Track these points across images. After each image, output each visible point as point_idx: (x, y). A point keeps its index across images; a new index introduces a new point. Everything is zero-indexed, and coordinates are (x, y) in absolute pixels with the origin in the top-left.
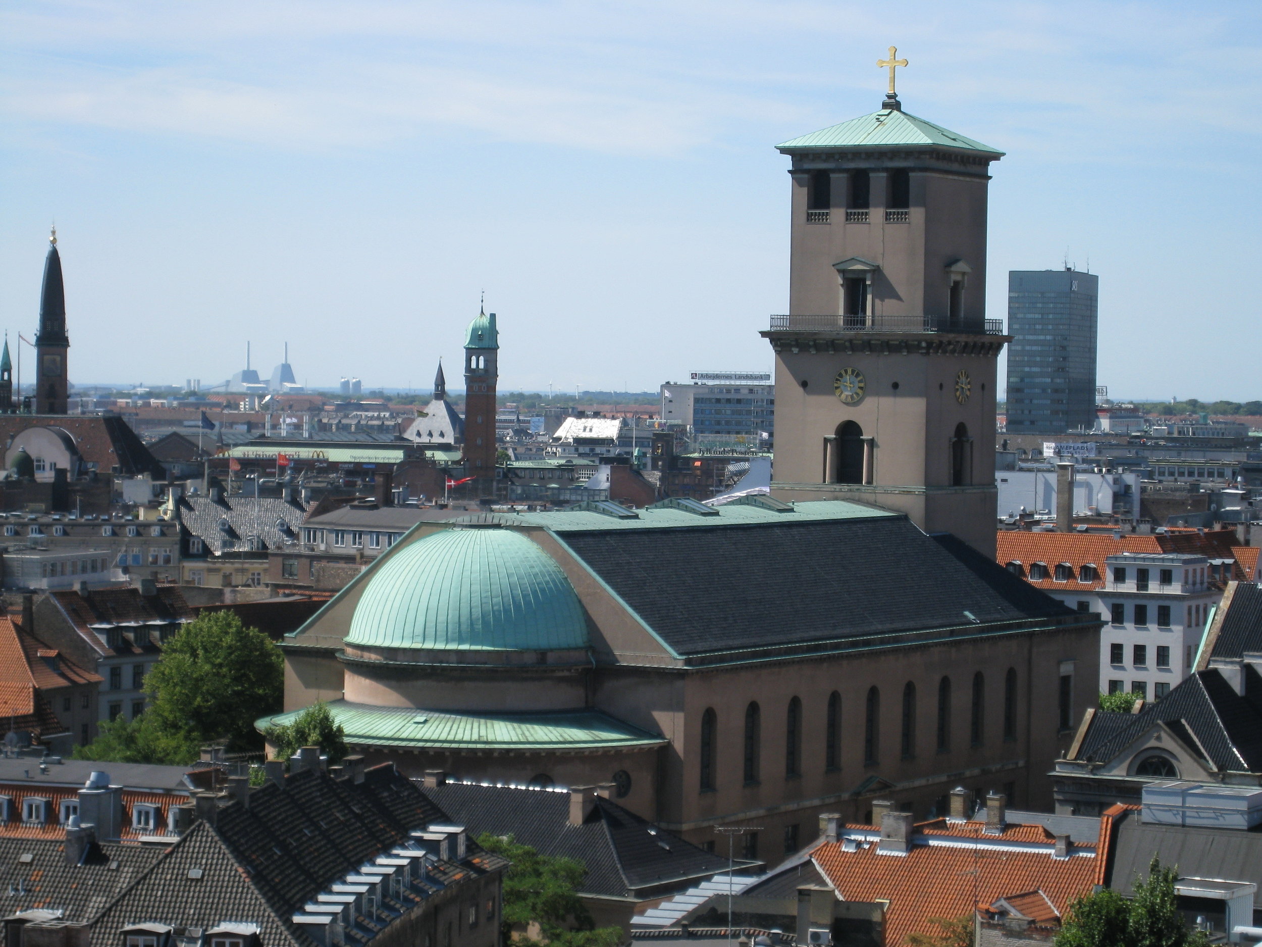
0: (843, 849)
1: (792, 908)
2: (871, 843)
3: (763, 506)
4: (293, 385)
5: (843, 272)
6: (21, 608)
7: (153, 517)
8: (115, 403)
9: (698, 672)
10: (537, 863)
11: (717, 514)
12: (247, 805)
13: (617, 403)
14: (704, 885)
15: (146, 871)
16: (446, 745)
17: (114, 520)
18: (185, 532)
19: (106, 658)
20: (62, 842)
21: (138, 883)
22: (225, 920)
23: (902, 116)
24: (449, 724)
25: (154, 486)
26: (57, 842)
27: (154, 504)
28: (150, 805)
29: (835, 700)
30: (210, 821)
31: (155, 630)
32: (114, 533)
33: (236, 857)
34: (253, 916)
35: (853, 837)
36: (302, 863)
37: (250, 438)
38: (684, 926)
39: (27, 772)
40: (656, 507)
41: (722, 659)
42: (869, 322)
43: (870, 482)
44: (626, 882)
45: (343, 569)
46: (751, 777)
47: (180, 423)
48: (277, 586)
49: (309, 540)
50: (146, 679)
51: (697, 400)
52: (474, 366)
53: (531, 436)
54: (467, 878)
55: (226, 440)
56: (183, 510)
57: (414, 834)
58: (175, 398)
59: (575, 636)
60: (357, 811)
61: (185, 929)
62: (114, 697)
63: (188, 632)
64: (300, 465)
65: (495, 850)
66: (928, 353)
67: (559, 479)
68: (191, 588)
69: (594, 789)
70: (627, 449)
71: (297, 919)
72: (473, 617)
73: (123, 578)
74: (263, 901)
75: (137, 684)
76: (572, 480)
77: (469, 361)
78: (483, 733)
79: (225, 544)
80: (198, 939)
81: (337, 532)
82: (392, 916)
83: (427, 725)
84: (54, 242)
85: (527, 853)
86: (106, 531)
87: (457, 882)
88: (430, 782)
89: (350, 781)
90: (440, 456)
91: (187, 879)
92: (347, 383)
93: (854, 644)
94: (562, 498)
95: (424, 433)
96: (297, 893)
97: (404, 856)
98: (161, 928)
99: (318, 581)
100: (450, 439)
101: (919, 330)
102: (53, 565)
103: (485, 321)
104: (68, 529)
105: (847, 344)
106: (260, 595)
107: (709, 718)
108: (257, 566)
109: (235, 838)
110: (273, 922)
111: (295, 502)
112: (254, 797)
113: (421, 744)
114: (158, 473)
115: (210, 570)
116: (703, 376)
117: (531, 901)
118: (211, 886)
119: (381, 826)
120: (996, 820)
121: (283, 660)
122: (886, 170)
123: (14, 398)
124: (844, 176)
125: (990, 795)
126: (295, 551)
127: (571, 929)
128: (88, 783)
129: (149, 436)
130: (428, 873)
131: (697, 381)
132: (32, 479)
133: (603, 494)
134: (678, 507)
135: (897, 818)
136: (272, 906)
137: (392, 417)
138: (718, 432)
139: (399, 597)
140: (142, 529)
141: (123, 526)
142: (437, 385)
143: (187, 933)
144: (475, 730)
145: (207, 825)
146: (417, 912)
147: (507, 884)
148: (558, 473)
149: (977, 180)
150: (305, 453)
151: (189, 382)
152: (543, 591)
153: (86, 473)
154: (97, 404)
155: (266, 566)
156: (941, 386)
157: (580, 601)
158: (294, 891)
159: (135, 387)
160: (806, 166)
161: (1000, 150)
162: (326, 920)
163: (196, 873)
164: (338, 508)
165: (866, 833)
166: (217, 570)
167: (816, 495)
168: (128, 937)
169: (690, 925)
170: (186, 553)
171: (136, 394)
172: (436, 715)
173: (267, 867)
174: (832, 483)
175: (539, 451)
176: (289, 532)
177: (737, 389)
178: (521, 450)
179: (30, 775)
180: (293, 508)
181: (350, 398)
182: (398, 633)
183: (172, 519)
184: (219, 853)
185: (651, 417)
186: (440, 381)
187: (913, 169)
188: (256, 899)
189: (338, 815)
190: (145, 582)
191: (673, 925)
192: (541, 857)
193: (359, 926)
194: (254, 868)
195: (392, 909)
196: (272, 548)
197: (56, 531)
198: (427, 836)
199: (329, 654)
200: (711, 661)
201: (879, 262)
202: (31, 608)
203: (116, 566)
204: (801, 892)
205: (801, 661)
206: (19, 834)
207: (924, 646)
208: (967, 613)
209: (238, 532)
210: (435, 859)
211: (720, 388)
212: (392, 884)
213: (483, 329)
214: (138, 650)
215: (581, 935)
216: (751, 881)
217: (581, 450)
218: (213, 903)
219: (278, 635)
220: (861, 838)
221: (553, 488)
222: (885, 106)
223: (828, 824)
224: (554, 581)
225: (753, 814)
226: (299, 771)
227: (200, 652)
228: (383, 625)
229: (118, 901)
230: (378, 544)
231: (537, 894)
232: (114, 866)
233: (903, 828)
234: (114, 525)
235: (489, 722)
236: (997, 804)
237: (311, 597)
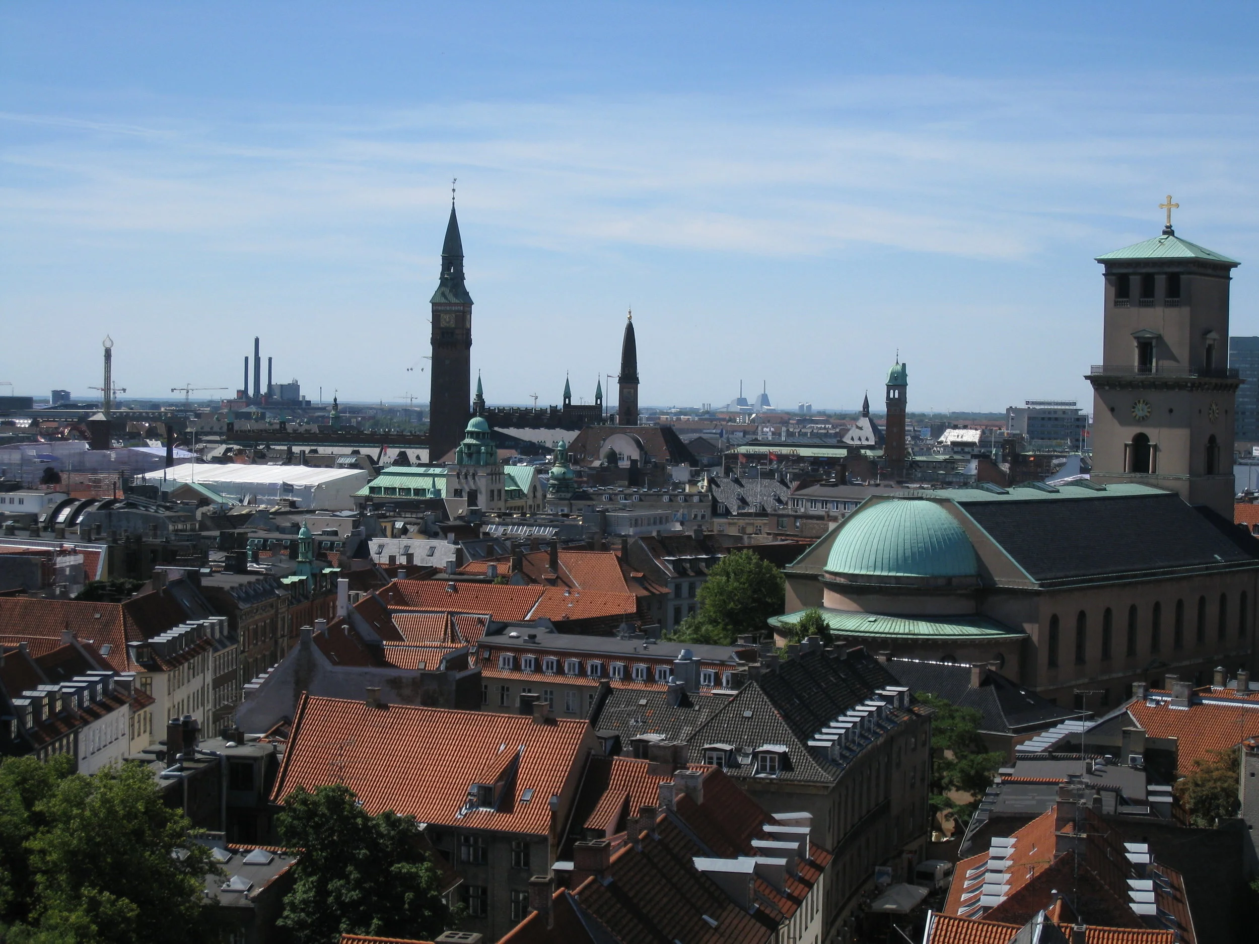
0: (1148, 705)
1: (1119, 742)
2: (1166, 701)
3: (1087, 487)
4: (769, 408)
5: (1137, 338)
6: (620, 547)
7: (694, 490)
8: (659, 418)
9: (1048, 592)
10: (951, 710)
11: (1058, 491)
12: (778, 672)
13: (974, 420)
14: (1059, 726)
15: (717, 712)
16: (888, 636)
17: (671, 492)
18: (714, 500)
19: (673, 578)
20: (665, 693)
21: (712, 719)
22: (766, 743)
23: (1176, 240)
24: (890, 623)
25: (691, 471)
26: (662, 692)
27: (693, 483)
28: (711, 671)
29: (1133, 610)
30: (757, 681)
31: (702, 562)
32: (671, 500)
33: (773, 704)
34: (784, 741)
35: (1154, 697)
36: (812, 708)
37: (746, 440)
38: (1050, 752)
39: (635, 649)
40: (1020, 487)
41: (1063, 584)
42: (1154, 370)
43: (1154, 471)
44: (1007, 724)
45: (818, 524)
46: (1080, 659)
47: (700, 431)
48: (777, 535)
49: (794, 505)
50: (698, 591)
51: (1029, 418)
52: (892, 396)
53: (922, 440)
54: (910, 719)
55: (732, 442)
56: (713, 486)
57: (877, 692)
58: (697, 416)
59: (968, 568)
60: (843, 677)
61: (742, 748)
62: (677, 602)
63: (724, 562)
64: (781, 458)
65: (925, 702)
66: (1192, 390)
67: (945, 469)
68: (722, 535)
69: (986, 665)
70: (989, 449)
71: (811, 743)
72: (906, 555)
73: (678, 527)
74: (790, 732)
75: (692, 594)
76: (953, 469)
77: (888, 393)
78: (911, 628)
79: (739, 508)
80: (750, 754)
81: (823, 501)
82: (867, 742)
83: (877, 623)
84: (630, 318)
85: (946, 705)
86: (666, 498)
87: (905, 722)
88: (881, 659)
89: (837, 659)
90: (869, 453)
91: (743, 717)
92: (803, 406)
93: (1145, 575)
94: (947, 480)
95: (856, 438)
96: (810, 727)
97: (872, 705)
98: (727, 747)
99: (802, 531)
100: (872, 442)
101: (1185, 376)
102: (636, 520)
103: (899, 368)
104: (643, 498)
105: (1140, 384)
106: (765, 540)
107: (1055, 621)
108: (759, 521)
109: (772, 692)
110: (796, 745)
111: (783, 482)
112: (782, 666)
113: (872, 635)
114: (694, 462)
115: (730, 524)
116: (1033, 403)
117: (949, 734)
118: (758, 722)
119: (858, 686)
120: (1243, 688)
121: (784, 582)
122: (1166, 273)
123: (604, 415)
124: (1138, 278)
125: (1240, 672)
126: (784, 512)
127: (972, 752)
128: (680, 657)
129: (684, 438)
130: (887, 716)
131: (1029, 406)
132: (617, 467)
133: (974, 477)
134: (1034, 487)
135: (1182, 686)
136: (795, 735)
137: (833, 427)
138: (1042, 439)
139: (859, 542)
140: (688, 497)
141: (677, 495)
142: (864, 408)
143: (743, 751)
144: (907, 627)
145: (755, 684)
146: (881, 740)
147: (934, 724)
148: (944, 464)
149: (1223, 280)
150: (785, 451)
151: (704, 405)
152: (950, 539)
153: (650, 462)
154: (648, 419)
155: (766, 521)
156: (1200, 411)
157: (973, 546)
158: (808, 726)
159: (670, 409)
160: (1115, 271)
161: (1238, 261)
162: (829, 744)
163: (748, 714)
164: (812, 486)
165: (1163, 695)
166: (734, 524)
167: (1119, 480)
168: (707, 752)
169: (1054, 752)
170: (715, 513)
171: (671, 413)
172: (882, 617)
173: (791, 711)
174: (1130, 472)
175: (928, 450)
176: (779, 501)
177: (1055, 411)
178: (916, 449)
179: (637, 650)
180: (781, 486)
181: (805, 415)
182: (859, 564)
183: (707, 491)
184: (762, 701)
185: (1000, 429)
186: (866, 405)
187: (1183, 273)
188: (786, 730)
189: (832, 679)
190: (695, 531)
191: (1042, 751)
192: (955, 707)
193: (847, 748)
194: (784, 711)
195: (866, 738)
196: (769, 510)
197: (635, 498)
198: (884, 693)
199: (814, 578)
200: (1055, 584)
201: (1161, 332)
202: (626, 547)
203: (677, 521)
204: (1125, 732)
205: (1113, 585)
206: (632, 686)
207: (1191, 576)
208: (1216, 556)
209: (748, 500)
210: (891, 707)
211: (1044, 411)
212: (866, 722)
213: (897, 372)
214: (692, 574)
215: (980, 756)
216: (1090, 724)
217: (956, 449)
218: (759, 732)
219: (781, 565)
220: (1160, 698)
221: (941, 474)
222: (1165, 233)
223: (1138, 688)
224: (956, 533)
225: (1080, 682)
226: (808, 651)
227: (732, 575)
228: (849, 560)
229: (700, 730)
230: (837, 509)
231: (952, 730)
232: (697, 708)
233: (1186, 692)
234: (671, 495)
235: (915, 623)
236: (1243, 677)
237: (798, 541)
